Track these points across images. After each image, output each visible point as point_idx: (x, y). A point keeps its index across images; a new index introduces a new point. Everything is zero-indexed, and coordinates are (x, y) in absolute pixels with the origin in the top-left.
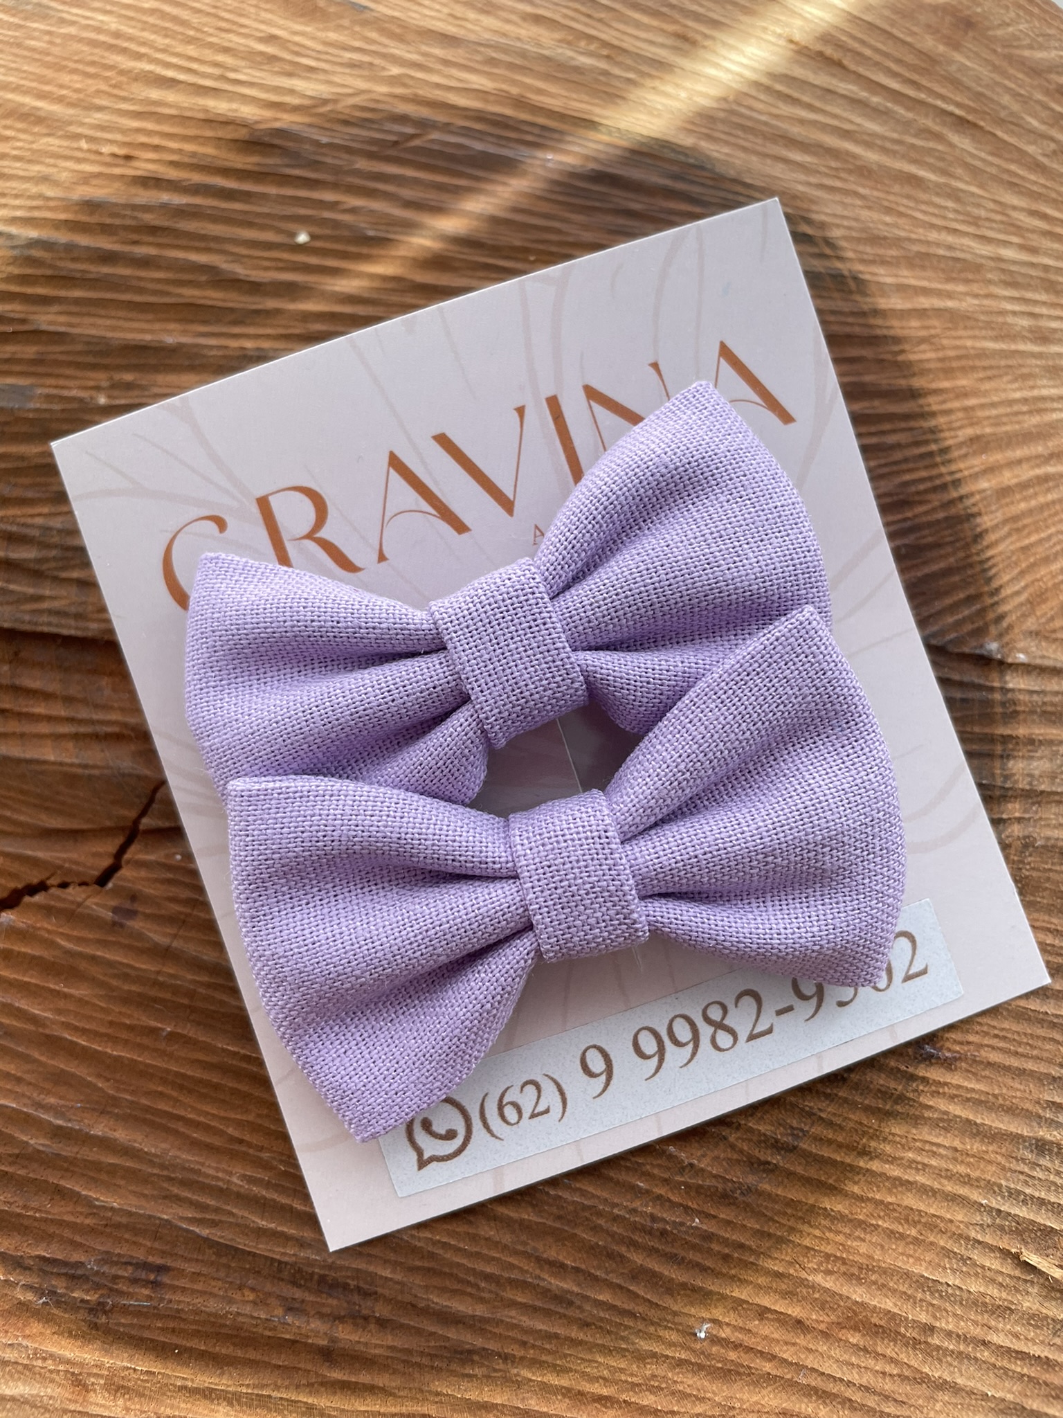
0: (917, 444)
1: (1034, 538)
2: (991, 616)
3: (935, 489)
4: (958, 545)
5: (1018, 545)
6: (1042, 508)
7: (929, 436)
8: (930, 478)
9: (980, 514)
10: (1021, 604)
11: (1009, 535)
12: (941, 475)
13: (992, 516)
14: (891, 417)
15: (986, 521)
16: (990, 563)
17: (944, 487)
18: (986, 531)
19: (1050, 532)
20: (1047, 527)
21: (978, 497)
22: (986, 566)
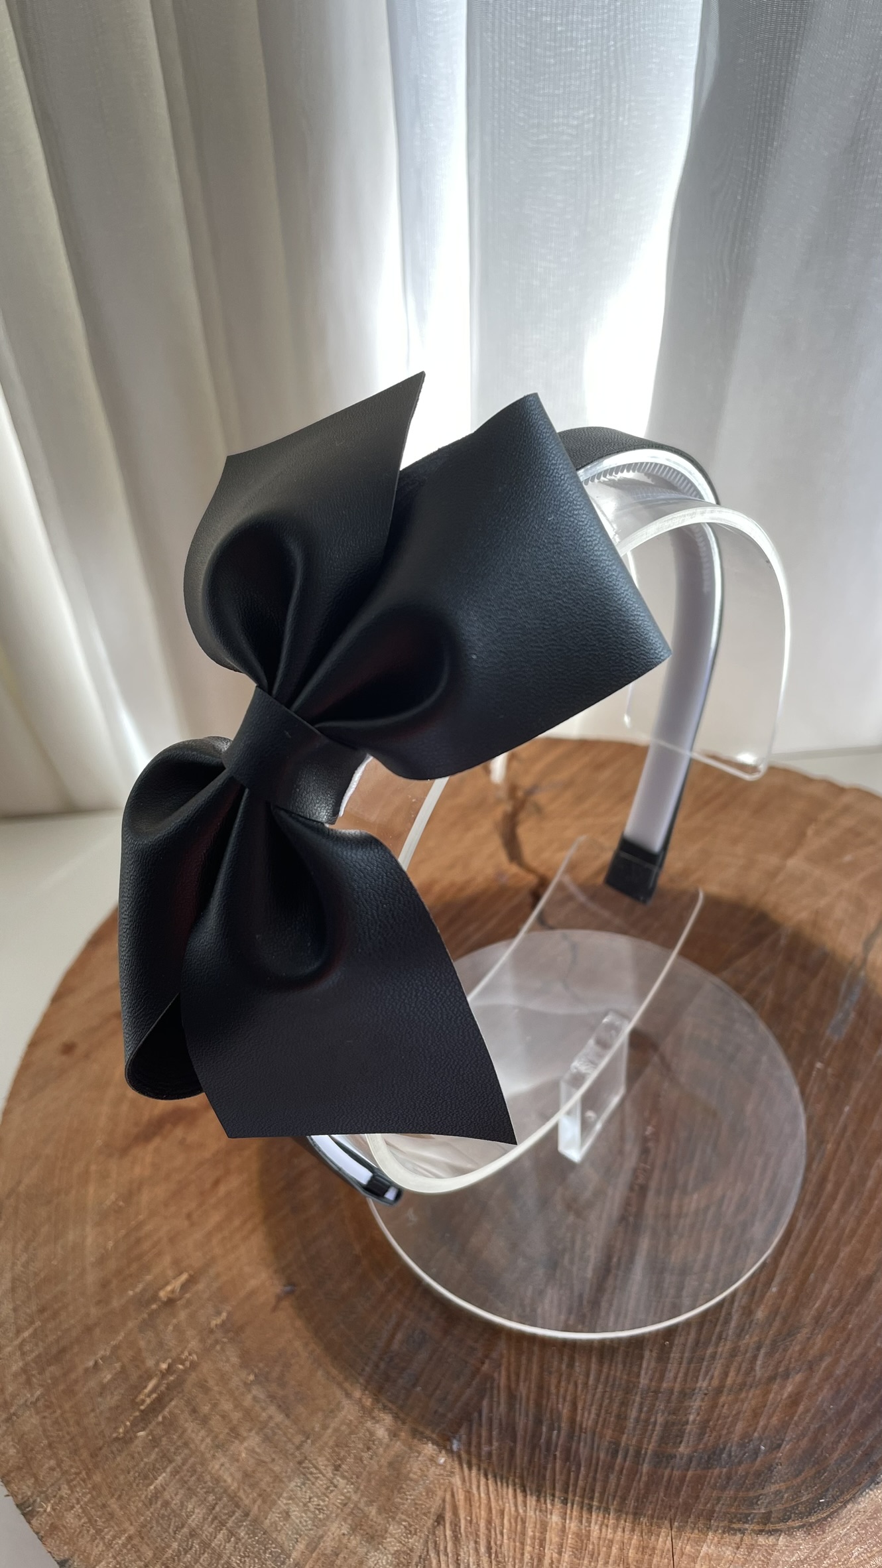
0: (602, 1494)
1: (506, 1521)
2: (474, 1461)
3: (566, 1485)
4: (525, 1473)
5: (507, 1510)
6: (523, 1544)
7: (604, 1505)
8: (575, 1485)
9: (538, 1500)
10: (471, 1483)
11: (517, 1510)
12: (574, 1495)
13: (533, 1508)
14: (628, 1489)
15: (532, 1501)
16: (505, 1485)
17: (566, 1491)
18: (525, 1497)
19: (505, 1537)
20: (509, 1539)
21: (549, 1506)
22: (504, 1481)
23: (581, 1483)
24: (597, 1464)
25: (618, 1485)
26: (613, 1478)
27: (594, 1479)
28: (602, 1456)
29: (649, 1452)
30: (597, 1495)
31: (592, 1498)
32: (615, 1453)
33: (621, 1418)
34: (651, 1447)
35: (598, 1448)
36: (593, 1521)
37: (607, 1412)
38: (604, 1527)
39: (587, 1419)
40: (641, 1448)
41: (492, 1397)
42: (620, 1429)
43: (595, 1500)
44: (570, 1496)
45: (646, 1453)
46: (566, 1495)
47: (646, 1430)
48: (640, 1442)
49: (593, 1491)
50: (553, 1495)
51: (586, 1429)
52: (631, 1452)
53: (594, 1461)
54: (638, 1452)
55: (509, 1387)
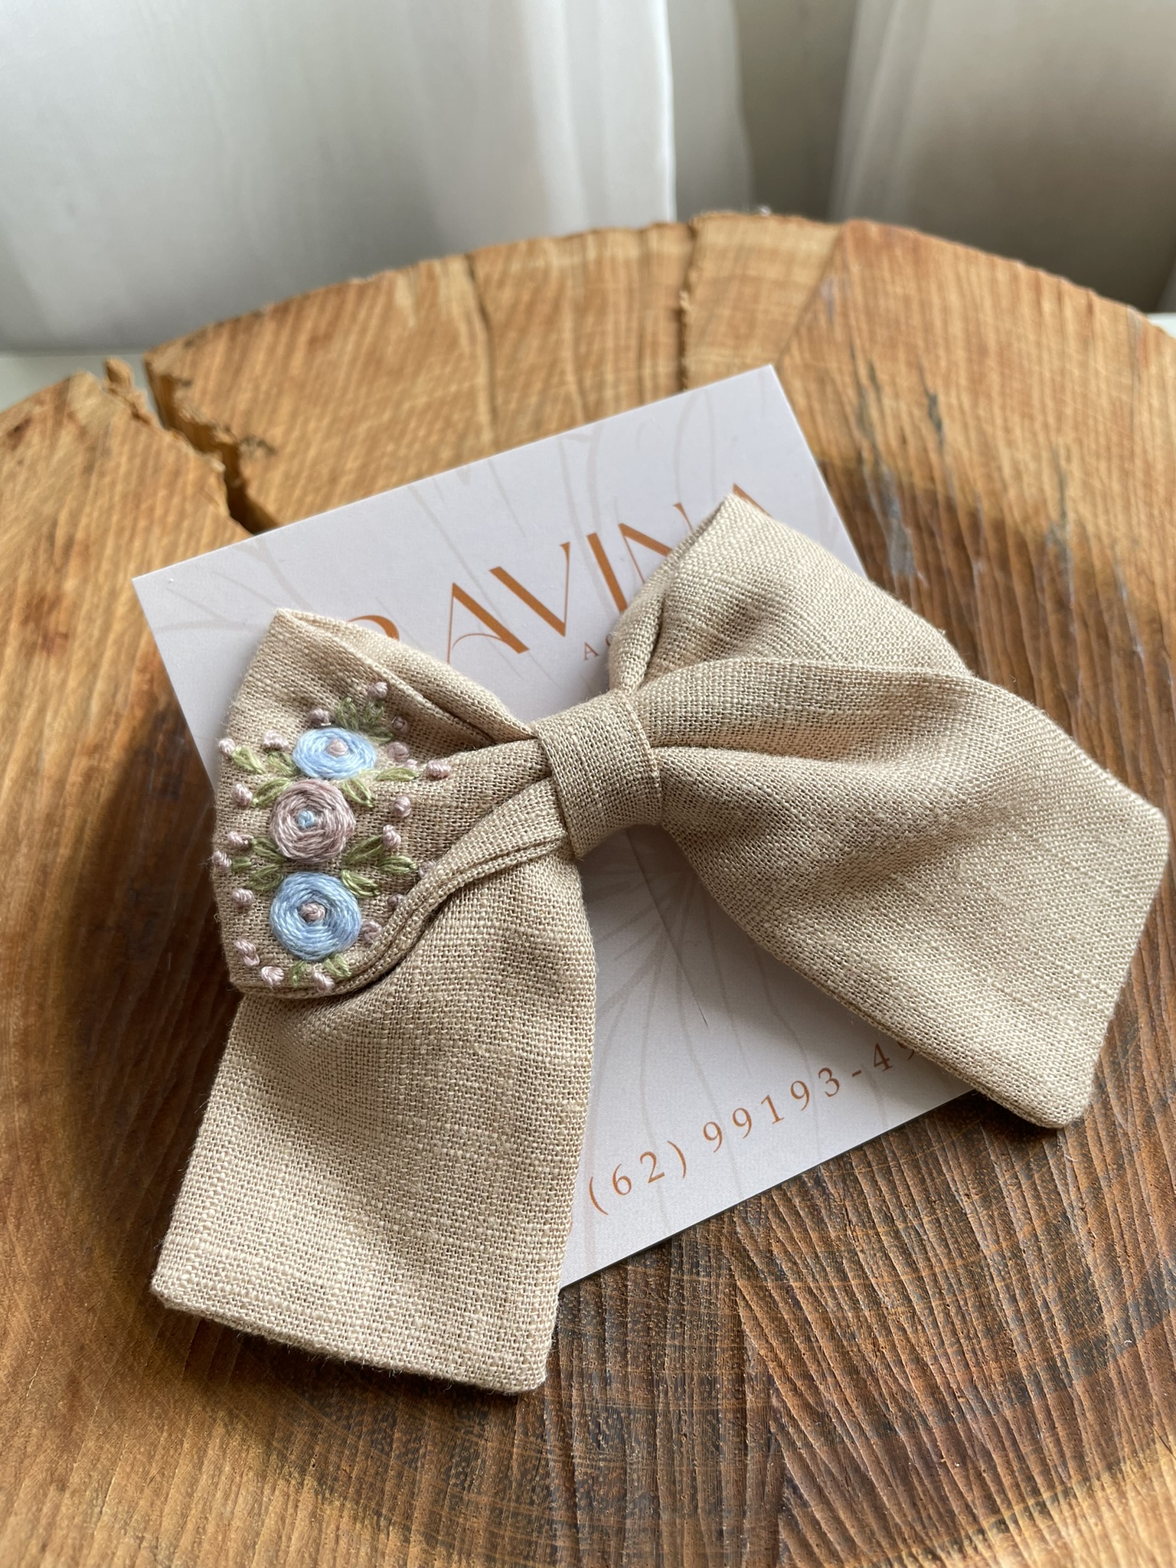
23: (1007, 1481)
24: (1009, 1431)
25: (1058, 1442)
26: (1045, 1436)
27: (1021, 1458)
28: (1008, 1413)
29: (1067, 1356)
30: (1039, 1480)
31: (1036, 1492)
32: (1023, 1395)
33: (995, 1330)
34: (1064, 1347)
35: (995, 1406)
36: (1060, 1525)
37: (968, 1338)
38: (1080, 1521)
39: (951, 1373)
40: (1053, 1359)
41: (792, 1444)
42: (1004, 1350)
43: (1042, 1490)
44: (1006, 1515)
45: (1064, 1361)
46: (998, 1517)
47: (1041, 1325)
48: (1045, 1350)
49: (1030, 1478)
50: (982, 1531)
51: (959, 1388)
52: (1043, 1376)
53: (1003, 1432)
54: (1052, 1368)
55: (807, 1406)
